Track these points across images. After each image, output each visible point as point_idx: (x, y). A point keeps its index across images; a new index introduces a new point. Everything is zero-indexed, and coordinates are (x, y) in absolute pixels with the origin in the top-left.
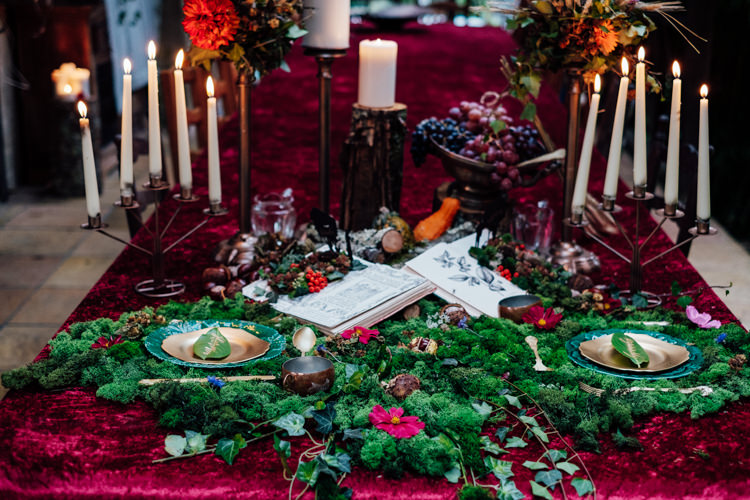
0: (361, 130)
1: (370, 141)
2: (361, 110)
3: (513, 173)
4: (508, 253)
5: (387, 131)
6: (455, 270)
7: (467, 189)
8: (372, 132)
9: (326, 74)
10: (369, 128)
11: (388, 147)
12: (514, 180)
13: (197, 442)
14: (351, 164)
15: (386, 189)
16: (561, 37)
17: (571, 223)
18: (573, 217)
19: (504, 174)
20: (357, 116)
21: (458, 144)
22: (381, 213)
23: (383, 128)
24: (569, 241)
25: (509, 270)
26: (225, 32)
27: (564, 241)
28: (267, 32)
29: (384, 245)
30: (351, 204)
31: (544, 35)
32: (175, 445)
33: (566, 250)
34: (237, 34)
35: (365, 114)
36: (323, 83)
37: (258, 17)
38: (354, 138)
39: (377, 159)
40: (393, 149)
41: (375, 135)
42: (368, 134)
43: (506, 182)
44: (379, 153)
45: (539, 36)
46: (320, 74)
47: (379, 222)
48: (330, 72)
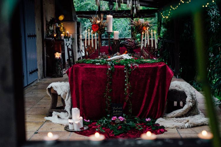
0: (114, 42)
3: (134, 46)
4: (133, 55)
5: (118, 42)
6: (126, 56)
12: (134, 47)
13: (99, 64)
15: (118, 50)
16: (139, 28)
19: (133, 47)
25: (133, 56)
26: (97, 29)
28: (102, 29)
29: (117, 55)
32: (97, 64)
34: (99, 29)
35: (115, 40)
36: (109, 37)
37: (101, 27)
41: (116, 43)
43: (133, 48)
44: (117, 45)
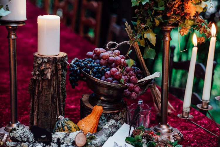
0: (43, 70)
1: (49, 76)
2: (43, 58)
3: (137, 89)
5: (60, 69)
7: (102, 98)
8: (50, 70)
9: (13, 37)
10: (47, 69)
11: (61, 79)
14: (37, 91)
15: (59, 104)
17: (183, 117)
18: (184, 114)
19: (132, 90)
20: (40, 62)
21: (100, 74)
22: (60, 119)
23: (56, 68)
24: (165, 124)
27: (162, 124)
29: (77, 143)
30: (38, 115)
31: (155, 8)
33: (163, 129)
35: (46, 60)
36: (11, 41)
38: (39, 75)
39: (53, 86)
40: (62, 79)
41: (52, 72)
42: (48, 72)
43: (134, 95)
44: (54, 82)
45: (153, 9)
46: (9, 37)
47: (60, 125)
48: (16, 35)
